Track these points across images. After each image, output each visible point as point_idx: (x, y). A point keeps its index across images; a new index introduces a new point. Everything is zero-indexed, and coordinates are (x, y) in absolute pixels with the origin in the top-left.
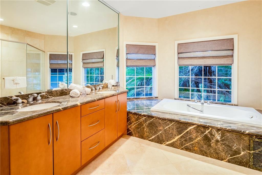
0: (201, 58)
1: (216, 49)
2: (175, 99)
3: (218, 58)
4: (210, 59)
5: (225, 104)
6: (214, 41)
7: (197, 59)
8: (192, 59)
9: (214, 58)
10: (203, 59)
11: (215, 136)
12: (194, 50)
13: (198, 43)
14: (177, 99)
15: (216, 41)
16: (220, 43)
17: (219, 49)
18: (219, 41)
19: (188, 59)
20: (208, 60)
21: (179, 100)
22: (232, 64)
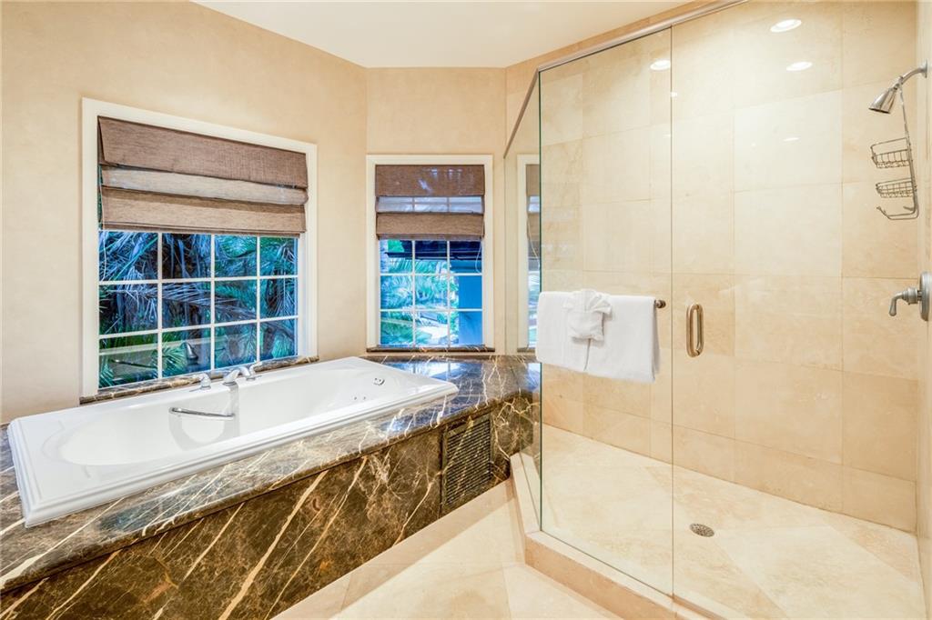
0: (210, 203)
1: (262, 177)
2: (84, 402)
3: (264, 211)
4: (243, 212)
5: (288, 366)
6: (252, 148)
7: (195, 205)
8: (171, 202)
9: (253, 206)
10: (217, 207)
11: (377, 477)
12: (182, 166)
13: (199, 139)
14: (99, 399)
15: (258, 149)
16: (272, 158)
17: (270, 178)
18: (268, 151)
19: (157, 201)
20: (234, 212)
21: (108, 398)
22: (301, 235)
